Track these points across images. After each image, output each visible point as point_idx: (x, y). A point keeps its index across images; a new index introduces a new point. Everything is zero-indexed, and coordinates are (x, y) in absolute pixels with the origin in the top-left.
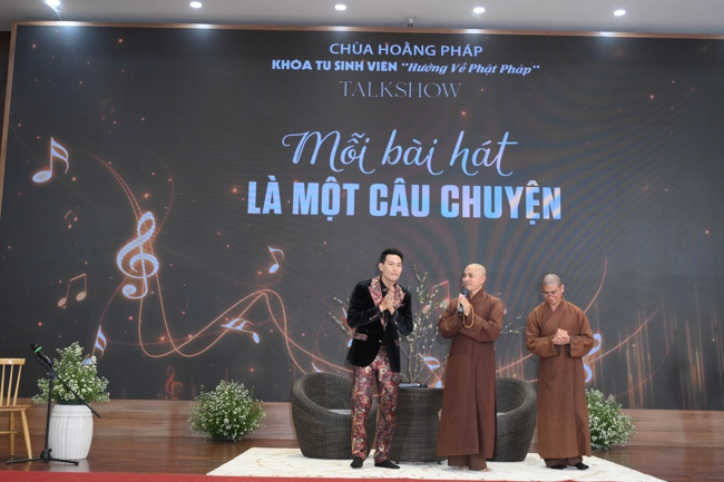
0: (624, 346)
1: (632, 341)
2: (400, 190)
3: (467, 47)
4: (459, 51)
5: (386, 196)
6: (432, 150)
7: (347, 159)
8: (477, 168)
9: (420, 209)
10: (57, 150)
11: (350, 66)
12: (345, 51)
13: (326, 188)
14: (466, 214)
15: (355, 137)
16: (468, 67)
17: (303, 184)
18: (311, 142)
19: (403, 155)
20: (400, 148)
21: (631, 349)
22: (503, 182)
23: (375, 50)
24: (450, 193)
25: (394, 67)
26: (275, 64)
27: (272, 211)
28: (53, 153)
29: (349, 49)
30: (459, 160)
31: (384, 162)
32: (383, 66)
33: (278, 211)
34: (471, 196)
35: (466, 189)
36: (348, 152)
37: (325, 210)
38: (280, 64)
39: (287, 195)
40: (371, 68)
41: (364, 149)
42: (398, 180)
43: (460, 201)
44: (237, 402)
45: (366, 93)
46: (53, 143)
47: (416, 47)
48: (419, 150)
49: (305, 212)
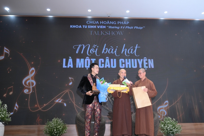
0: (175, 104)
1: (177, 103)
2: (107, 60)
3: (125, 22)
4: (123, 23)
5: (103, 62)
6: (116, 49)
7: (92, 52)
8: (129, 54)
9: (114, 66)
10: (6, 50)
11: (92, 27)
12: (91, 23)
13: (86, 60)
14: (127, 67)
15: (94, 46)
16: (125, 27)
17: (79, 59)
18: (82, 48)
19: (108, 51)
20: (107, 49)
21: (177, 105)
22: (137, 58)
23: (99, 23)
24: (122, 61)
25: (105, 27)
26: (71, 26)
27: (70, 67)
28: (5, 51)
30: (124, 52)
31: (103, 53)
32: (102, 27)
33: (72, 67)
34: (128, 62)
35: (126, 60)
36: (92, 50)
37: (86, 66)
38: (72, 26)
39: (74, 62)
40: (98, 27)
41: (97, 49)
42: (107, 58)
43: (125, 63)
44: (59, 124)
45: (97, 34)
46: (5, 48)
47: (111, 22)
48: (113, 49)
49: (80, 67)
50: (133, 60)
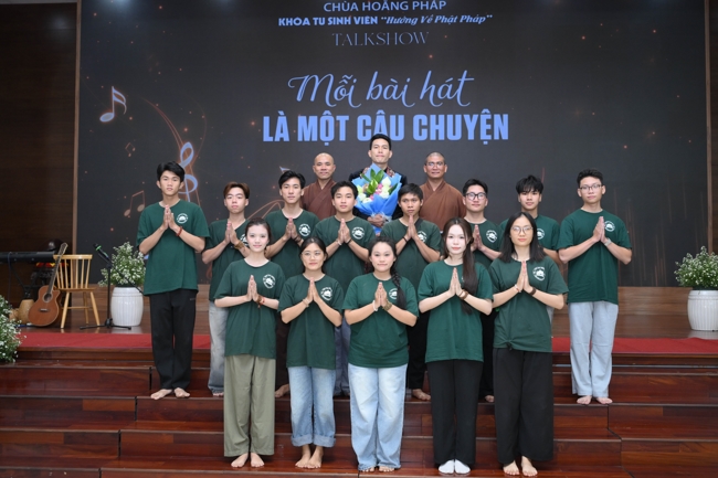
2: (381, 120)
3: (434, 2)
4: (427, 5)
5: (370, 124)
6: (406, 87)
7: (339, 96)
8: (441, 100)
9: (397, 134)
10: (117, 96)
11: (340, 21)
12: (336, 9)
13: (323, 119)
14: (433, 137)
15: (345, 78)
16: (434, 19)
17: (305, 118)
18: (311, 84)
19: (383, 92)
20: (380, 86)
22: (462, 111)
23: (360, 6)
24: (420, 121)
25: (375, 20)
26: (281, 22)
27: (282, 139)
28: (114, 99)
29: (339, 7)
30: (428, 94)
31: (368, 98)
32: (366, 20)
33: (287, 139)
34: (437, 123)
35: (433, 117)
36: (340, 90)
37: (323, 138)
38: (285, 22)
39: (293, 126)
40: (357, 22)
41: (352, 87)
42: (379, 112)
43: (428, 127)
45: (353, 42)
46: (114, 91)
47: (392, 3)
48: (396, 87)
49: (307, 139)
50: (450, 117)
